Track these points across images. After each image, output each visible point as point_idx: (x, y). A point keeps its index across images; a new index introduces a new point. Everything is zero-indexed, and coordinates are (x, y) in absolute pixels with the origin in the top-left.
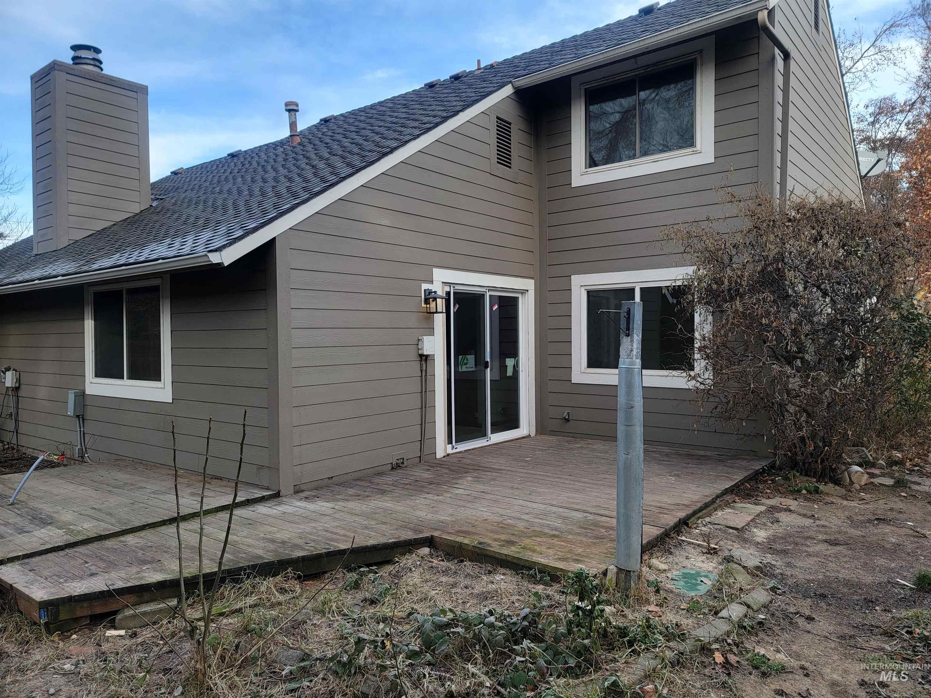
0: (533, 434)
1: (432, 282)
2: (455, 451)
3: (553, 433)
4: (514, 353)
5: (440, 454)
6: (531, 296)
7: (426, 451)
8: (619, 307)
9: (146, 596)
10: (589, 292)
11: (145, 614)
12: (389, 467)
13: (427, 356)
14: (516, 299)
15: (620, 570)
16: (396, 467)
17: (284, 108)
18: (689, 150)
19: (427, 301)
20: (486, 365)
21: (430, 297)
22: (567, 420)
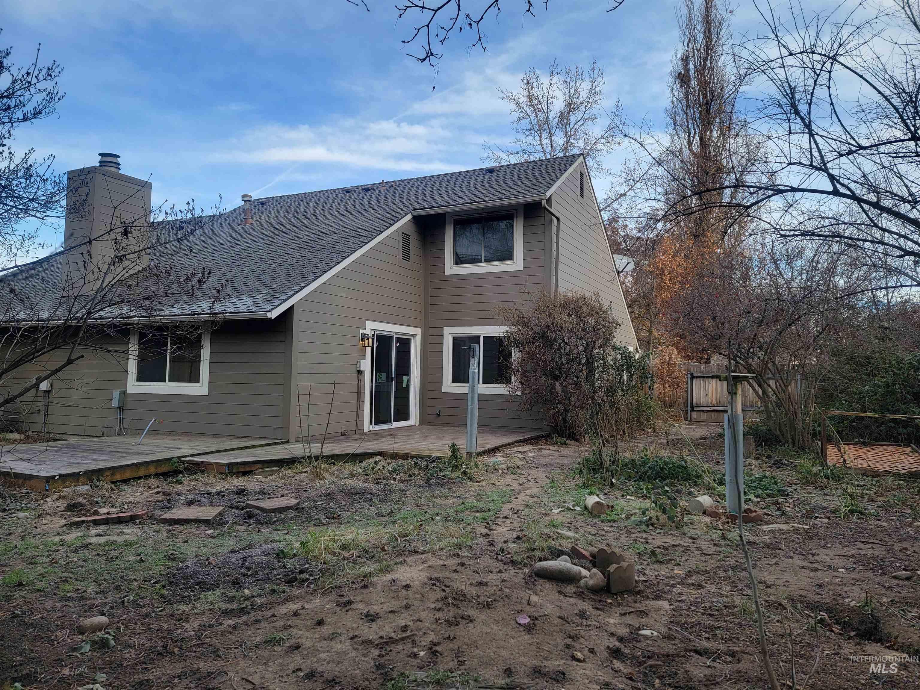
0: (417, 424)
1: (365, 329)
2: (373, 429)
3: (430, 424)
4: (408, 374)
5: (366, 430)
6: (419, 338)
7: (359, 428)
8: (470, 346)
9: (266, 465)
10: (454, 337)
11: (267, 471)
12: (340, 434)
13: (362, 371)
14: (409, 340)
15: (467, 453)
16: (343, 434)
17: (241, 199)
18: (510, 262)
19: (363, 340)
20: (392, 379)
21: (364, 337)
22: (439, 415)
